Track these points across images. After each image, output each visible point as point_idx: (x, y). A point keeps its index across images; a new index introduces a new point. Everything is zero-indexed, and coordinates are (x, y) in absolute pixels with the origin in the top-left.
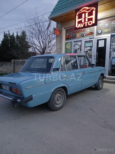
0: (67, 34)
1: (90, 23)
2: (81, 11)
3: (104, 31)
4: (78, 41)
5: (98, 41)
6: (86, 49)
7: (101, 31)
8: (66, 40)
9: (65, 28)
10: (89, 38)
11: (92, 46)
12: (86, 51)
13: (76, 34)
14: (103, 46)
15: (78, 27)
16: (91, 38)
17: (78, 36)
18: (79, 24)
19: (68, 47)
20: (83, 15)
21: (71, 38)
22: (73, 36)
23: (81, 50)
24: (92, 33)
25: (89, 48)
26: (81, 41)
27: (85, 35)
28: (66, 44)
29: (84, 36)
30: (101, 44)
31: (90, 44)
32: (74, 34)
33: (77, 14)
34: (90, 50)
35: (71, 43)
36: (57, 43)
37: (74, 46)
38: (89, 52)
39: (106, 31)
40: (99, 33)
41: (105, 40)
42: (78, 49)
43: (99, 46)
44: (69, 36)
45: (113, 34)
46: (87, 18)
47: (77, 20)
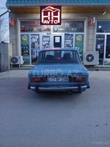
0: (23, 26)
1: (56, 22)
2: (46, 9)
3: (59, 29)
4: (35, 35)
5: (55, 37)
6: (44, 43)
7: (56, 29)
8: (21, 32)
9: (19, 20)
10: (46, 33)
11: (50, 41)
12: (44, 44)
13: (33, 27)
14: (59, 41)
15: (44, 23)
16: (48, 34)
17: (35, 30)
18: (45, 21)
19: (24, 39)
20: (49, 13)
21: (28, 31)
22: (30, 29)
23: (39, 43)
24: (49, 30)
25: (47, 42)
26: (39, 35)
27: (43, 30)
28: (22, 36)
29: (41, 31)
30: (58, 40)
31: (48, 39)
32: (30, 27)
33: (43, 10)
34: (48, 44)
35: (28, 35)
36: (11, 33)
37: (32, 38)
38: (47, 46)
39: (61, 29)
40: (55, 30)
41: (61, 37)
42: (36, 42)
43: (56, 42)
44: (24, 28)
45: (67, 33)
46: (53, 17)
47: (43, 17)
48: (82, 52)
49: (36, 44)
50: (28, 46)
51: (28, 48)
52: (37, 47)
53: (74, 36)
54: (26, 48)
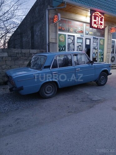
0: (60, 25)
1: (101, 27)
3: (89, 33)
5: (86, 39)
6: (78, 44)
10: (80, 35)
11: (82, 43)
12: (78, 46)
13: (69, 28)
14: (89, 44)
15: (94, 27)
16: (82, 36)
17: (71, 31)
18: (95, 24)
19: (61, 39)
20: (97, 18)
21: (65, 31)
22: (67, 29)
23: (74, 44)
24: (82, 32)
25: (80, 44)
26: (74, 36)
27: (77, 32)
30: (88, 42)
33: (93, 14)
34: (81, 46)
35: (65, 35)
39: (91, 33)
41: (90, 40)
42: (71, 43)
43: (87, 44)
44: (62, 27)
45: (94, 37)
46: (100, 22)
47: (93, 20)
48: (103, 54)
49: (71, 45)
50: (65, 47)
51: (65, 49)
52: (72, 49)
53: (99, 39)
54: (62, 49)
